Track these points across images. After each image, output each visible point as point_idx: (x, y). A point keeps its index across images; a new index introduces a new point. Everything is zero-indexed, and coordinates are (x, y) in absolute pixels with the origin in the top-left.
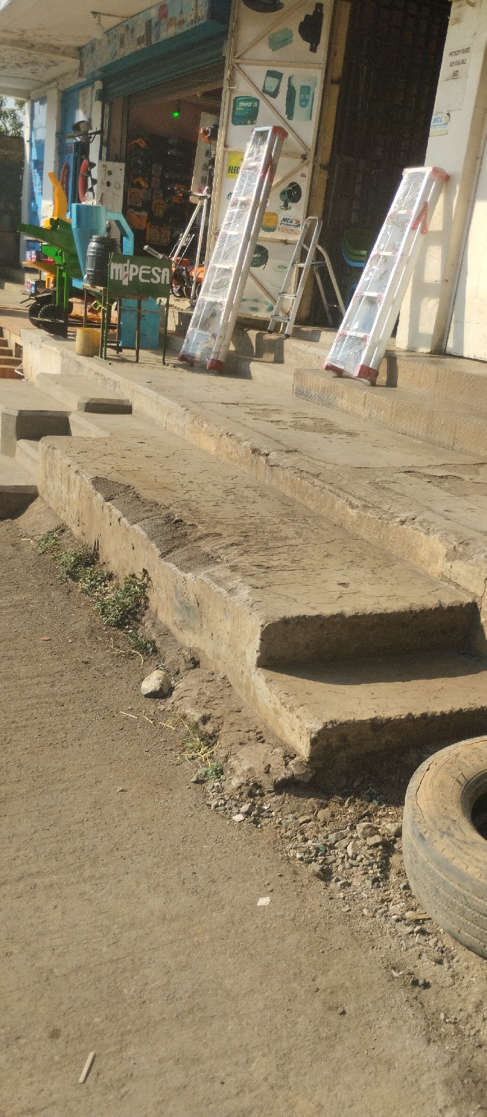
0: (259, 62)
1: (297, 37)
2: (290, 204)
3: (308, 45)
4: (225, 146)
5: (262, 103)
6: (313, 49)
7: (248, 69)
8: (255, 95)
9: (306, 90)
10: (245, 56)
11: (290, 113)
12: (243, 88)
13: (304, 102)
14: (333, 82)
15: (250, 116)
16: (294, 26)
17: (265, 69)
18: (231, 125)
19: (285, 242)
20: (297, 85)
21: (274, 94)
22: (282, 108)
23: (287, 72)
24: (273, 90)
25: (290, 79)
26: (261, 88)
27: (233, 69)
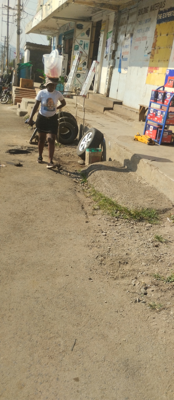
0: (79, 39)
1: (85, 34)
2: (84, 66)
3: (87, 36)
4: (73, 54)
5: (80, 46)
6: (88, 36)
7: (77, 40)
8: (78, 45)
9: (87, 44)
10: (77, 38)
11: (84, 48)
12: (76, 44)
13: (87, 46)
14: (92, 42)
15: (77, 49)
16: (85, 32)
17: (80, 40)
18: (74, 51)
19: (83, 73)
20: (85, 43)
21: (82, 45)
22: (83, 48)
23: (84, 41)
24: (81, 44)
25: (84, 42)
26: (79, 43)
27: (74, 40)
